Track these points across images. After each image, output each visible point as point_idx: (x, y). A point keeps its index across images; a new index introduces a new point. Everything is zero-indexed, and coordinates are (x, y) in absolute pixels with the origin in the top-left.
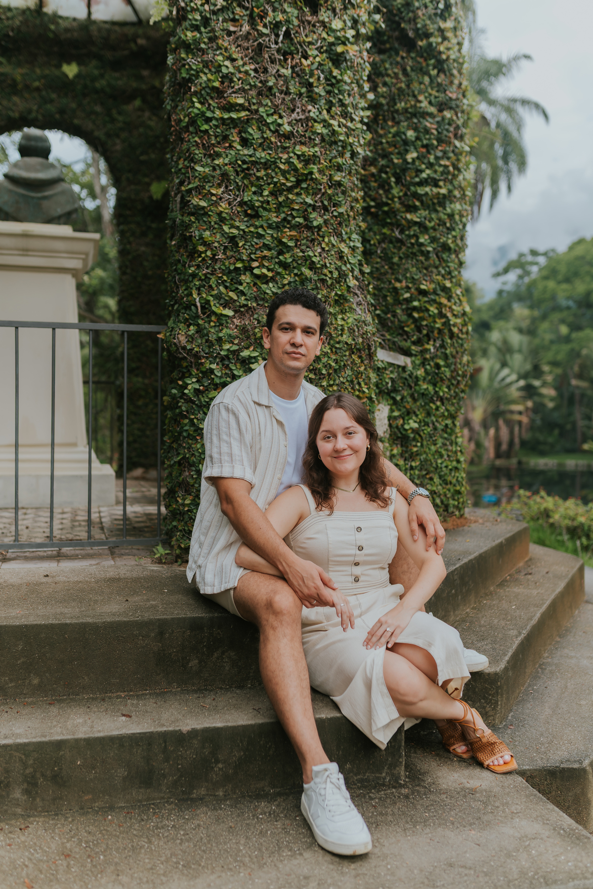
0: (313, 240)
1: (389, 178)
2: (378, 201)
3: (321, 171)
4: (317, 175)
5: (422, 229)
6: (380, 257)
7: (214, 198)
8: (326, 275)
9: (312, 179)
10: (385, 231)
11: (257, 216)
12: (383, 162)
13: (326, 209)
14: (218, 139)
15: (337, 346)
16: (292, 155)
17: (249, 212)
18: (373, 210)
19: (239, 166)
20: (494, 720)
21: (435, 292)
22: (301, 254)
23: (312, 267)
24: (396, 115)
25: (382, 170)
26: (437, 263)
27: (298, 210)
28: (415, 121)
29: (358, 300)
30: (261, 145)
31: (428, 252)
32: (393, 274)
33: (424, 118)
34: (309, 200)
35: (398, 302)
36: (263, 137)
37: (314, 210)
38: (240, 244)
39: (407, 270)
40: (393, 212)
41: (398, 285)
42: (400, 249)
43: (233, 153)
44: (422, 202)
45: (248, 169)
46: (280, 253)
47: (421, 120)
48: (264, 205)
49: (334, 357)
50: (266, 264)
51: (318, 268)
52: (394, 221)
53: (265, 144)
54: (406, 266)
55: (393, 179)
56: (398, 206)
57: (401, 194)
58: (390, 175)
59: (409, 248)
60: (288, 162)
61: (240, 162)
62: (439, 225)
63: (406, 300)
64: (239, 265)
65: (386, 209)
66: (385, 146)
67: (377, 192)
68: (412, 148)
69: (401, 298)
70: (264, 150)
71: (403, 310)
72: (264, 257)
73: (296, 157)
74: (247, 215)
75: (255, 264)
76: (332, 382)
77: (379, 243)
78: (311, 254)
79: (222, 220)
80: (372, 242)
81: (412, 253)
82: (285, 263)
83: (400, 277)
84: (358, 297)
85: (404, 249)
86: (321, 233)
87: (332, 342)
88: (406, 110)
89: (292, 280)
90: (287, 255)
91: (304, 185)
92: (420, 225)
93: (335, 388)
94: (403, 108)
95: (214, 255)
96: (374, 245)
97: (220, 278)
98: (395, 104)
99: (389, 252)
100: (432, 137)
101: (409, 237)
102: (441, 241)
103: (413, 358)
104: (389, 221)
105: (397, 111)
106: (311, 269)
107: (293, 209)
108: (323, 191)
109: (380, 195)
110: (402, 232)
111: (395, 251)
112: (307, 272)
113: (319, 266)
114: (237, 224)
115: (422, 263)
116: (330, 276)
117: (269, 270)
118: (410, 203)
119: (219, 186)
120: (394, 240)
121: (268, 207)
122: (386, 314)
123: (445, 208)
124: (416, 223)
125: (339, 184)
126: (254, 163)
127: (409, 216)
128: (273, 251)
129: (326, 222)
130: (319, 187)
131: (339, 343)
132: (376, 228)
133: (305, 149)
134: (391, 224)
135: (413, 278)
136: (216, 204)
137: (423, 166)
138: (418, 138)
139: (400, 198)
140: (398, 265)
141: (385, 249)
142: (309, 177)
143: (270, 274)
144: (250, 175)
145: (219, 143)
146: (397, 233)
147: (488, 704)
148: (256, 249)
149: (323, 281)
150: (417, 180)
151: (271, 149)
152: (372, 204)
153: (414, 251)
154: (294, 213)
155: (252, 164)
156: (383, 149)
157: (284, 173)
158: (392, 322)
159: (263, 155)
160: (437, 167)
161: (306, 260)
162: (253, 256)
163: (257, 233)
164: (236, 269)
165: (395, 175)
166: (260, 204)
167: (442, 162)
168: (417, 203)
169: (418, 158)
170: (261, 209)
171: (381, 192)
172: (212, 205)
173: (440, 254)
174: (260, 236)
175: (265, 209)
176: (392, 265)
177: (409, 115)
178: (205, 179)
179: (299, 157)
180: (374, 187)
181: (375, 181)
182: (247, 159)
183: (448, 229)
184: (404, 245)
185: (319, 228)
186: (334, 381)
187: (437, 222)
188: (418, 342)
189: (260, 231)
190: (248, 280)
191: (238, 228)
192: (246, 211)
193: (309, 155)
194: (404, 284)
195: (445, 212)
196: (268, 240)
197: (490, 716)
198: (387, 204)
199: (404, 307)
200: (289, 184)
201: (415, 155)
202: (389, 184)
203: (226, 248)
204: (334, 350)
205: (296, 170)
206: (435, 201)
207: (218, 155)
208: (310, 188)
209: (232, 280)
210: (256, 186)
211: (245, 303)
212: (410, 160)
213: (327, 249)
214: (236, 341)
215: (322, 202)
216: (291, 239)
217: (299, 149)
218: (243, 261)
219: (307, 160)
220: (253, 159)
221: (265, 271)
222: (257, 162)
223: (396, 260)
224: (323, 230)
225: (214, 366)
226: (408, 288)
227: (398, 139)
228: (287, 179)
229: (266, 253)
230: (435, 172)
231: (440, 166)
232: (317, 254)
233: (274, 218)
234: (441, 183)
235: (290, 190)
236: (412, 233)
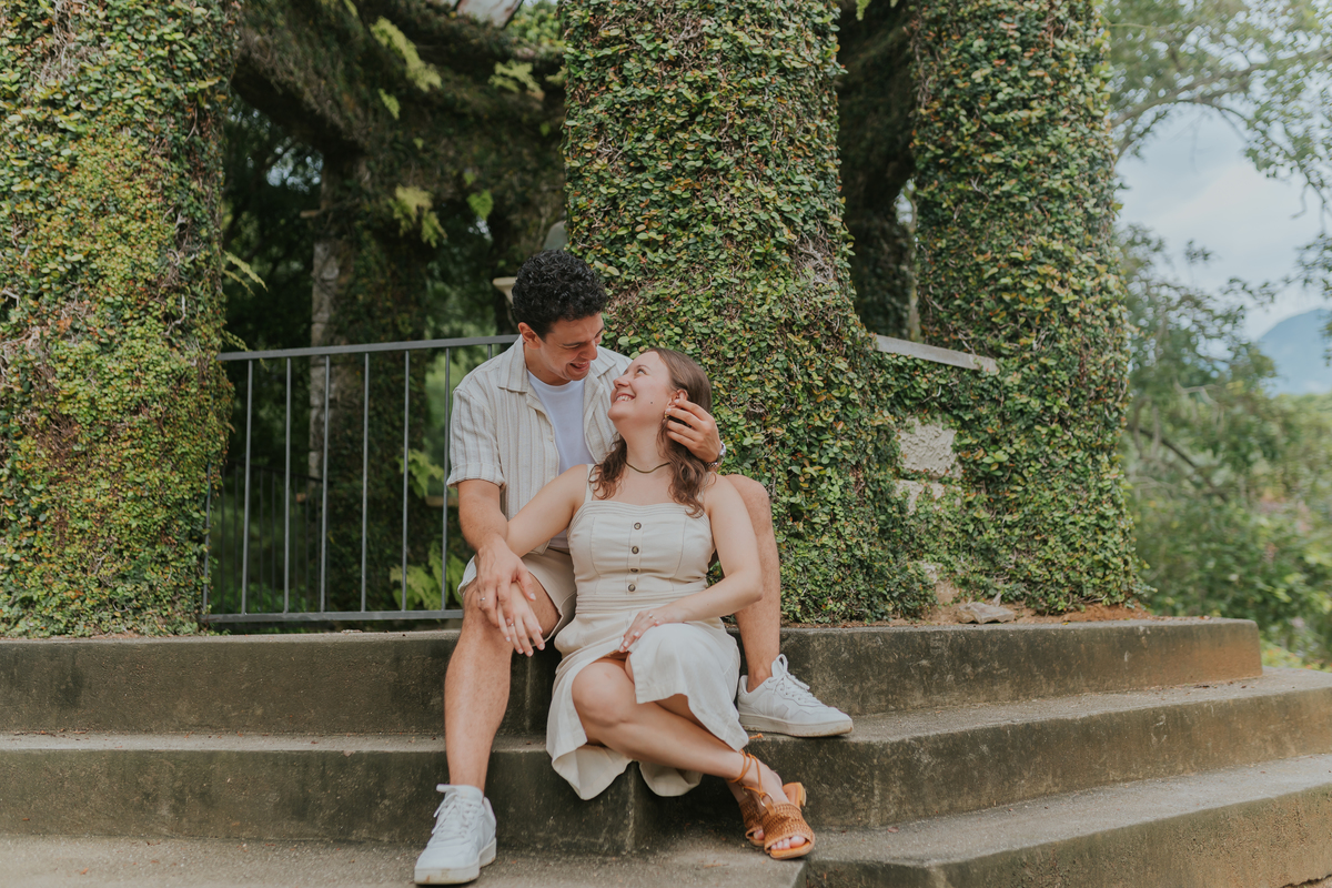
0: (717, 188)
1: (957, 112)
3: (721, 99)
4: (716, 104)
5: (1010, 173)
6: (958, 225)
7: (589, 155)
9: (710, 109)
10: (960, 186)
11: (642, 169)
12: (947, 92)
13: (738, 144)
16: (681, 84)
17: (632, 164)
18: (942, 160)
19: (618, 110)
21: (1038, 261)
22: (700, 207)
23: (716, 221)
24: (962, 25)
25: (948, 104)
26: (1040, 216)
27: (693, 151)
28: (987, 25)
29: (816, 263)
31: (1023, 204)
32: (975, 244)
33: (999, 20)
34: (707, 137)
35: (983, 284)
37: (718, 149)
38: (621, 206)
39: (993, 235)
40: (968, 158)
41: (980, 259)
42: (982, 205)
43: (610, 96)
44: (1006, 137)
45: (628, 112)
46: (674, 209)
47: (995, 22)
48: (650, 153)
50: (655, 226)
51: (723, 221)
52: (969, 170)
53: (646, 78)
55: (963, 112)
56: (972, 147)
57: (974, 129)
58: (957, 107)
59: (993, 203)
60: (677, 94)
61: (618, 106)
62: (1037, 163)
63: (993, 277)
64: (622, 232)
65: (956, 154)
66: (948, 69)
67: (945, 136)
68: (984, 62)
69: (986, 276)
71: (991, 293)
72: (651, 219)
73: (686, 86)
74: (629, 169)
75: (642, 227)
77: (956, 205)
78: (712, 203)
79: (600, 180)
80: (944, 206)
81: (998, 210)
82: (681, 221)
83: (983, 247)
85: (986, 206)
86: (729, 177)
88: (973, 14)
89: (691, 240)
90: (681, 211)
91: (699, 119)
92: (1004, 167)
94: (970, 13)
95: (591, 225)
96: (949, 209)
97: (599, 251)
98: (959, 9)
99: (967, 215)
100: (1012, 41)
101: (992, 187)
102: (1045, 185)
103: (1001, 360)
104: (963, 170)
105: (962, 19)
106: (715, 224)
107: (687, 151)
108: (730, 122)
109: (949, 138)
110: (981, 182)
111: (977, 212)
112: (708, 229)
113: (724, 218)
114: (618, 181)
115: (1015, 221)
116: (740, 229)
117: (659, 233)
118: (987, 139)
119: (597, 139)
120: (972, 196)
121: (655, 154)
122: (968, 303)
123: (1045, 138)
124: (1000, 166)
125: (756, 111)
126: (635, 103)
127: (988, 159)
128: (664, 209)
129: (738, 162)
130: (722, 117)
132: (948, 185)
133: (697, 72)
134: (967, 174)
135: (1002, 245)
137: (1003, 85)
138: (990, 49)
139: (973, 136)
140: (981, 231)
141: (961, 211)
142: (706, 108)
143: (661, 238)
144: (632, 119)
145: (596, 88)
146: (975, 186)
148: (643, 209)
149: (730, 237)
150: (994, 105)
152: (940, 152)
153: (1001, 206)
154: (688, 156)
155: (633, 105)
156: (947, 75)
157: (672, 108)
158: (976, 313)
159: (645, 92)
160: (1024, 83)
161: (707, 214)
162: (639, 219)
163: (642, 188)
164: (619, 238)
165: (964, 105)
166: (645, 152)
167: (1032, 74)
168: (999, 138)
169: (994, 75)
170: (646, 158)
171: (949, 133)
172: (587, 163)
173: (1043, 205)
174: (647, 192)
175: (651, 157)
176: (972, 233)
177: (978, 20)
178: (578, 135)
179: (690, 84)
180: (939, 128)
181: (941, 120)
182: (626, 100)
183: (1055, 166)
184: (986, 201)
185: (726, 169)
187: (1034, 158)
188: (1015, 337)
189: (646, 185)
190: (635, 250)
191: (618, 186)
192: (628, 165)
193: (704, 80)
194: (989, 255)
196: (657, 196)
198: (957, 147)
199: (992, 288)
200: (679, 121)
201: (988, 70)
202: (958, 120)
203: (605, 213)
205: (687, 102)
206: (1027, 130)
207: (594, 103)
208: (708, 121)
209: (616, 252)
210: (639, 131)
211: (628, 278)
212: (980, 80)
213: (737, 195)
214: (614, 327)
215: (731, 137)
216: (687, 190)
217: (691, 75)
218: (626, 226)
219: (702, 89)
220: (634, 98)
221: (653, 234)
223: (976, 223)
224: (732, 171)
226: (995, 260)
227: (966, 55)
228: (678, 116)
229: (654, 212)
230: (1022, 89)
231: (1029, 79)
232: (721, 203)
233: (664, 166)
234: (1034, 104)
235: (683, 127)
236: (993, 181)
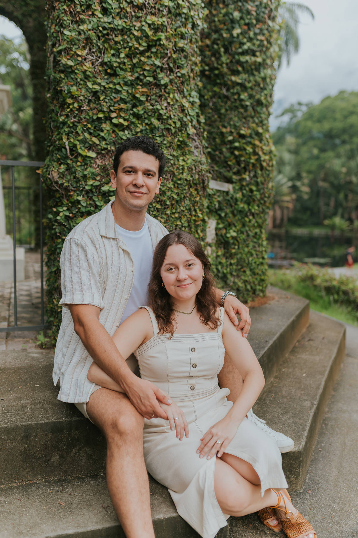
0: (160, 96)
1: (219, 48)
2: (211, 66)
3: (167, 39)
4: (164, 42)
5: (243, 88)
6: (212, 109)
7: (80, 59)
8: (170, 125)
9: (160, 45)
10: (216, 89)
11: (115, 75)
12: (214, 36)
13: (171, 70)
14: (83, 8)
15: (179, 182)
16: (144, 23)
17: (109, 71)
18: (207, 73)
19: (101, 31)
20: (296, 486)
21: (251, 136)
22: (151, 107)
23: (160, 118)
25: (214, 42)
26: (253, 114)
27: (149, 71)
28: (240, 4)
29: (196, 144)
30: (118, 14)
31: (247, 106)
32: (220, 121)
34: (158, 63)
35: (224, 143)
36: (120, 7)
37: (162, 71)
38: (102, 98)
39: (231, 119)
40: (221, 75)
41: (224, 130)
42: (226, 103)
43: (95, 20)
44: (243, 68)
45: (108, 34)
46: (134, 106)
47: (245, 4)
48: (121, 66)
49: (176, 191)
50: (123, 115)
51: (164, 119)
52: (222, 81)
53: (122, 13)
54: (231, 116)
55: (223, 50)
56: (225, 70)
57: (228, 61)
58: (220, 46)
59: (232, 102)
60: (141, 30)
61: (101, 28)
62: (255, 86)
63: (230, 141)
64: (101, 115)
65: (216, 72)
66: (216, 23)
67: (210, 59)
68: (237, 25)
69: (226, 140)
70: (121, 18)
71: (227, 149)
72: (121, 110)
73: (147, 25)
74: (107, 73)
75: (114, 115)
76: (174, 211)
77: (211, 98)
78: (159, 107)
79: (87, 77)
80: (206, 97)
81: (235, 106)
82: (138, 114)
83: (226, 124)
84: (196, 142)
85: (229, 103)
86: (167, 90)
87: (175, 179)
89: (143, 128)
90: (140, 108)
91: (154, 50)
92: (242, 85)
93: (177, 215)
95: (80, 107)
96: (207, 99)
97: (85, 126)
99: (218, 105)
100: (252, 17)
101: (233, 94)
102: (257, 97)
103: (234, 185)
104: (218, 81)
106: (158, 119)
107: (145, 70)
108: (169, 55)
109: (213, 61)
110: (228, 90)
111: (223, 104)
112: (155, 122)
113: (165, 117)
114: (99, 81)
115: (242, 114)
116: (174, 125)
117: (125, 120)
118: (235, 68)
119: (84, 48)
120: (222, 96)
121: (124, 67)
122: (215, 151)
123: (259, 73)
124: (238, 84)
125: (182, 50)
126: (113, 29)
127: (233, 78)
128: (128, 105)
129: (171, 81)
130: (166, 51)
131: (180, 179)
132: (209, 87)
133: (154, 19)
134: (220, 84)
135: (235, 125)
136: (81, 63)
137: (245, 40)
138: (241, 18)
139: (227, 64)
140: (225, 115)
141: (215, 103)
142: (158, 43)
143: (126, 123)
144: (110, 39)
145: (83, 11)
146: (224, 91)
147: (292, 475)
148: (115, 103)
149: (168, 130)
150: (240, 50)
151: (126, 18)
152: (207, 68)
153: (237, 104)
154: (146, 73)
155: (111, 31)
156: (215, 26)
157: (137, 39)
158: (219, 158)
159: (120, 23)
160: (255, 41)
161: (155, 112)
162: (112, 108)
163: (115, 89)
164: (99, 119)
165: (224, 46)
166: (118, 65)
167: (259, 38)
168: (240, 69)
169: (241, 33)
170: (118, 69)
171: (213, 59)
172: (78, 64)
173: (255, 108)
174: (118, 92)
175: (122, 69)
176: (220, 115)
178: (72, 42)
180: (208, 55)
182: (107, 25)
183: (261, 88)
184: (229, 100)
185: (166, 86)
186: (176, 209)
188: (238, 173)
189: (118, 87)
190: (108, 128)
191: (99, 84)
192: (106, 70)
193: (158, 24)
194: (228, 129)
195: (260, 76)
196: (124, 95)
197: (293, 484)
198: (217, 69)
199: (228, 146)
200: (141, 49)
201: (239, 31)
202: (219, 53)
203: (90, 101)
204: (176, 185)
205: (147, 36)
206: (253, 67)
207: (83, 22)
208: (159, 52)
209: (95, 127)
210: (114, 49)
211: (105, 146)
212: (235, 35)
213: (172, 103)
214: (98, 178)
215: (168, 64)
216: (143, 95)
217: (150, 19)
218: (103, 112)
219: (157, 29)
220: (112, 26)
221: (121, 121)
222: (115, 29)
223: (223, 111)
224: (169, 87)
225: (80, 198)
226: (231, 132)
228: (140, 44)
229: (122, 106)
230: (254, 44)
231: (258, 40)
232: (164, 108)
233: (129, 77)
234: (258, 54)
235: (142, 53)
236: (235, 91)
